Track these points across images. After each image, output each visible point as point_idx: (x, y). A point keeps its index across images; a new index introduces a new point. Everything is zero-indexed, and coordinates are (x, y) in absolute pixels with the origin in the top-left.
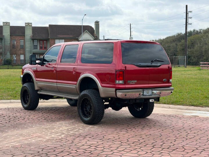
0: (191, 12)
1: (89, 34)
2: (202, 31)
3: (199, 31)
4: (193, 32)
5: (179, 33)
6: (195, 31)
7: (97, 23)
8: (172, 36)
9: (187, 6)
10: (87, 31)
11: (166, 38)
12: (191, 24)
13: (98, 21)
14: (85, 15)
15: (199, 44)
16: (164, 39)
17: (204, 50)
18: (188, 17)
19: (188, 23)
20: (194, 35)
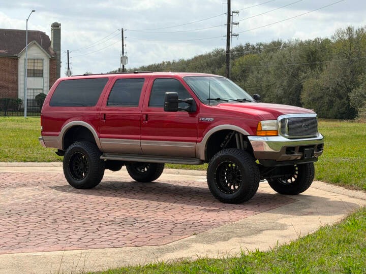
0: (237, 12)
1: (39, 47)
2: (262, 47)
3: (256, 47)
4: (246, 48)
6: (250, 47)
7: (56, 28)
8: (205, 56)
10: (36, 43)
11: (192, 60)
12: (236, 35)
13: (59, 23)
14: (33, 11)
15: (255, 73)
16: (189, 61)
17: (264, 85)
18: (231, 22)
19: (231, 34)
20: (247, 54)
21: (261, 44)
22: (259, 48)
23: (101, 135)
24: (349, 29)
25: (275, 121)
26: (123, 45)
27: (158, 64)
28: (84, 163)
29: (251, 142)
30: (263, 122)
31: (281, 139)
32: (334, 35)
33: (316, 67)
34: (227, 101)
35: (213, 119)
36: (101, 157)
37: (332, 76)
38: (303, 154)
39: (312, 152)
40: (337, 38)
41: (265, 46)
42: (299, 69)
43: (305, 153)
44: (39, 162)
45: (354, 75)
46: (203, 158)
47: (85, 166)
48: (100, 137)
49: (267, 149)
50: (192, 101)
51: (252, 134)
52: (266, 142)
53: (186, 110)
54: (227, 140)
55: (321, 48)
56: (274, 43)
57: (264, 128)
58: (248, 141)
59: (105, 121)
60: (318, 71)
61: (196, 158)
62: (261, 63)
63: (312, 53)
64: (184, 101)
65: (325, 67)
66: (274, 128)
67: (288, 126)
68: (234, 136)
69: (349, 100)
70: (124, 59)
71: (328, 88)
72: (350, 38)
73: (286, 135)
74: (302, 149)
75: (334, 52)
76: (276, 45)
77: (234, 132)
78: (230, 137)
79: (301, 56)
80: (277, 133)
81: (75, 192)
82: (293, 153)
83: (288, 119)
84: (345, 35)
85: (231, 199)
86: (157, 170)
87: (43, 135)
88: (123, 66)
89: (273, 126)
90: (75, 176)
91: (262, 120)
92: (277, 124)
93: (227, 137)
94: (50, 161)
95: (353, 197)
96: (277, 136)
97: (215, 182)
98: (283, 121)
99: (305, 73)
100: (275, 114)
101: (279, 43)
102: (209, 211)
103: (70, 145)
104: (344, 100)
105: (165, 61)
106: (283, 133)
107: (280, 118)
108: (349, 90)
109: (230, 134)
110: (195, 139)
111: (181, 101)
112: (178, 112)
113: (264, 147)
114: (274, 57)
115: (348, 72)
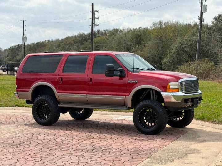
0: (97, 11)
2: (107, 32)
3: (104, 32)
4: (97, 33)
5: (81, 33)
6: (100, 32)
8: (73, 37)
9: (93, 4)
12: (97, 25)
16: (62, 40)
18: (94, 17)
19: (94, 24)
20: (98, 37)
21: (106, 30)
22: (105, 33)
23: (59, 91)
24: (160, 22)
25: (177, 83)
26: (24, 30)
27: (42, 42)
28: (47, 109)
29: (163, 96)
30: (170, 83)
31: (181, 94)
32: (151, 26)
33: (141, 45)
34: (143, 70)
35: (137, 82)
36: (59, 105)
37: (151, 50)
38: (193, 103)
39: (197, 102)
40: (153, 27)
41: (109, 31)
42: (131, 45)
43: (194, 102)
44: (4, 107)
45: (163, 49)
46: (130, 105)
47: (47, 111)
48: (58, 92)
49: (173, 100)
50: (122, 70)
51: (164, 91)
52: (173, 96)
53: (118, 76)
54: (144, 94)
55: (144, 33)
56: (114, 30)
57: (171, 87)
58: (161, 95)
59: (62, 82)
60: (143, 47)
61: (125, 106)
62: (108, 42)
63: (139, 36)
64: (117, 70)
65: (146, 45)
66: (177, 87)
67: (185, 85)
68: (149, 92)
69: (162, 65)
70: (24, 39)
71: (149, 57)
72: (160, 27)
73: (184, 91)
74: (192, 100)
75: (152, 36)
76: (115, 31)
77: (149, 90)
78: (147, 93)
79: (132, 38)
80: (179, 90)
81: (42, 128)
82: (188, 102)
83: (185, 81)
84: (158, 25)
85: (150, 132)
86: (89, 112)
87: (17, 91)
88: (24, 43)
89: (176, 86)
90: (40, 117)
91: (169, 82)
92: (179, 84)
93: (145, 92)
94: (10, 107)
95: (218, 129)
96: (178, 92)
97: (139, 121)
98: (182, 83)
99: (135, 48)
100: (177, 78)
101: (117, 30)
102: (141, 140)
103: (37, 97)
104: (158, 64)
105: (46, 40)
106: (182, 90)
107: (180, 81)
108: (161, 58)
109: (147, 91)
110: (125, 94)
111: (116, 70)
112: (114, 77)
113: (171, 99)
114: (115, 38)
115: (160, 47)
